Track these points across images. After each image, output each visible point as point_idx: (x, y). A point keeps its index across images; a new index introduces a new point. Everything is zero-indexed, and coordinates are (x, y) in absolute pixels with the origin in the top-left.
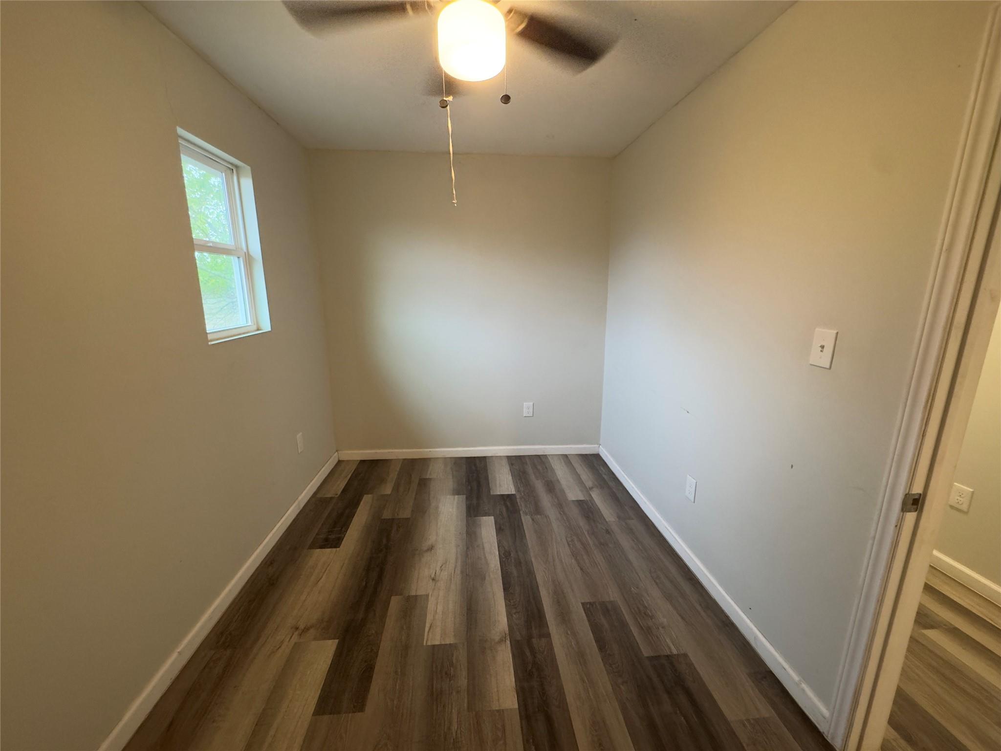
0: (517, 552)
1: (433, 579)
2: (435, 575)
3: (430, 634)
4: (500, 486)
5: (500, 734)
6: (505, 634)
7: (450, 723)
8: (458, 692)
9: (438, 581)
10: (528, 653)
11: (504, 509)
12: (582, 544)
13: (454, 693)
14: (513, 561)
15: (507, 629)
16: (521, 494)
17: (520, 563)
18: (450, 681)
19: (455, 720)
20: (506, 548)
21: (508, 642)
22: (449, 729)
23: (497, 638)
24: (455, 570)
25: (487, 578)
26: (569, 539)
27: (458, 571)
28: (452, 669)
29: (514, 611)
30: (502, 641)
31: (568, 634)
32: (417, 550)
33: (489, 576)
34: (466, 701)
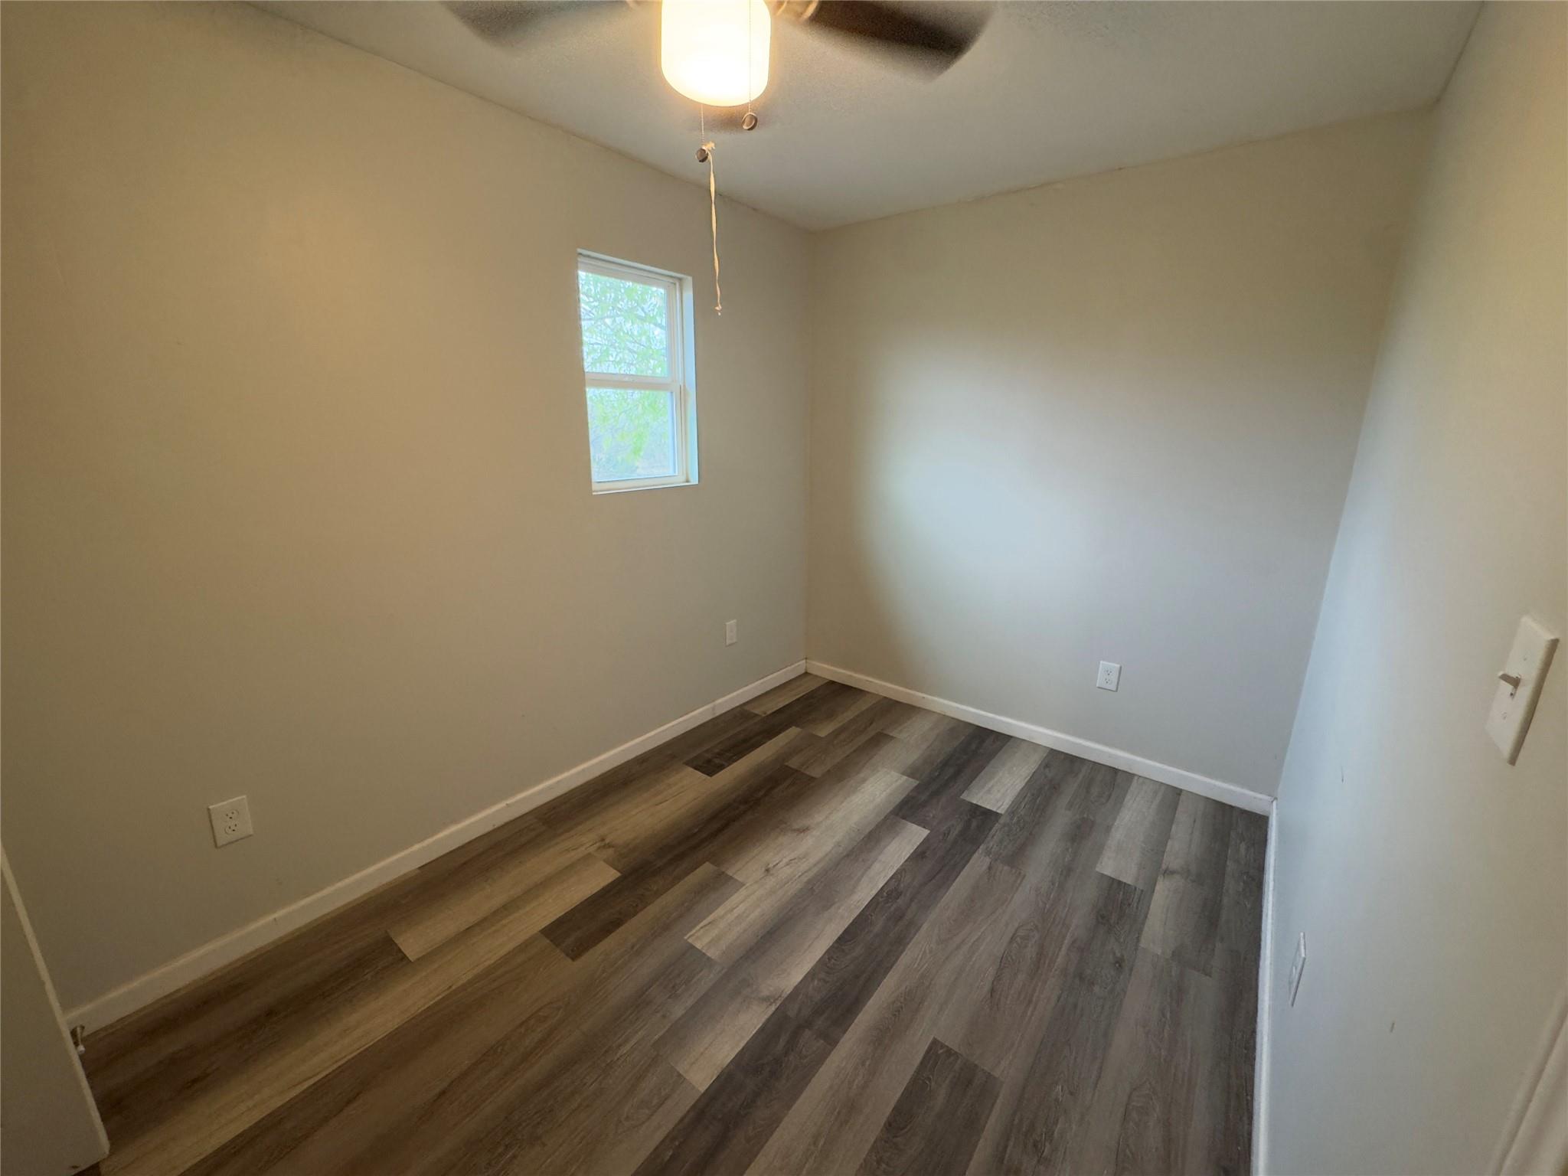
0: (912, 900)
1: (767, 870)
2: (774, 866)
3: (702, 931)
4: (989, 791)
5: (655, 1101)
6: (780, 996)
7: (626, 1041)
8: (664, 1016)
9: (772, 875)
10: (782, 1042)
11: (959, 828)
12: (1041, 954)
13: (659, 1015)
14: (892, 909)
15: (788, 991)
16: (1012, 819)
17: (901, 918)
18: (670, 997)
19: (632, 1042)
20: (902, 885)
21: (773, 1008)
22: (620, 1046)
23: (765, 993)
24: (803, 874)
25: (832, 910)
26: (1021, 933)
27: (805, 879)
28: (684, 986)
29: (822, 975)
30: (768, 1000)
31: (863, 1064)
32: (786, 823)
33: (839, 908)
34: (660, 1034)
